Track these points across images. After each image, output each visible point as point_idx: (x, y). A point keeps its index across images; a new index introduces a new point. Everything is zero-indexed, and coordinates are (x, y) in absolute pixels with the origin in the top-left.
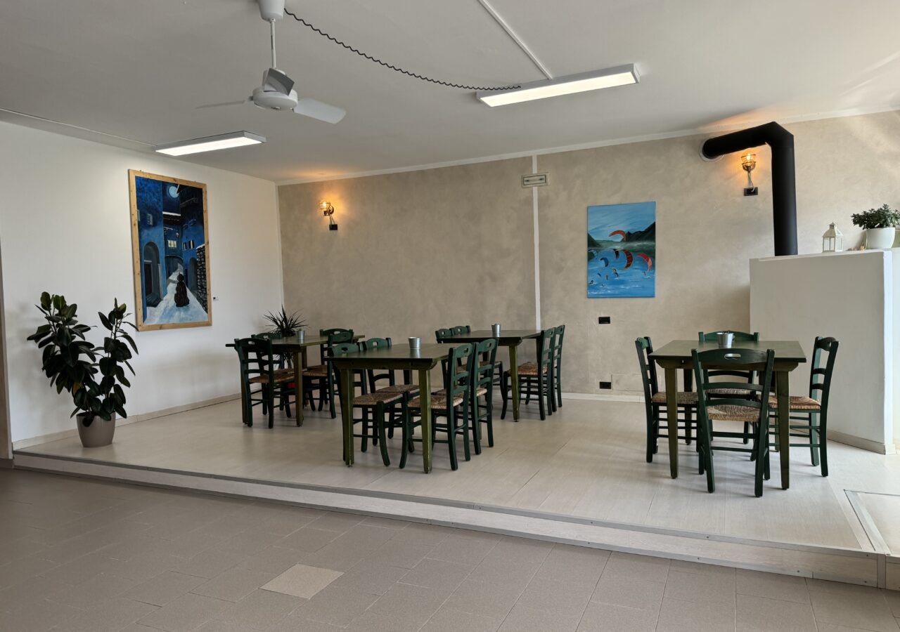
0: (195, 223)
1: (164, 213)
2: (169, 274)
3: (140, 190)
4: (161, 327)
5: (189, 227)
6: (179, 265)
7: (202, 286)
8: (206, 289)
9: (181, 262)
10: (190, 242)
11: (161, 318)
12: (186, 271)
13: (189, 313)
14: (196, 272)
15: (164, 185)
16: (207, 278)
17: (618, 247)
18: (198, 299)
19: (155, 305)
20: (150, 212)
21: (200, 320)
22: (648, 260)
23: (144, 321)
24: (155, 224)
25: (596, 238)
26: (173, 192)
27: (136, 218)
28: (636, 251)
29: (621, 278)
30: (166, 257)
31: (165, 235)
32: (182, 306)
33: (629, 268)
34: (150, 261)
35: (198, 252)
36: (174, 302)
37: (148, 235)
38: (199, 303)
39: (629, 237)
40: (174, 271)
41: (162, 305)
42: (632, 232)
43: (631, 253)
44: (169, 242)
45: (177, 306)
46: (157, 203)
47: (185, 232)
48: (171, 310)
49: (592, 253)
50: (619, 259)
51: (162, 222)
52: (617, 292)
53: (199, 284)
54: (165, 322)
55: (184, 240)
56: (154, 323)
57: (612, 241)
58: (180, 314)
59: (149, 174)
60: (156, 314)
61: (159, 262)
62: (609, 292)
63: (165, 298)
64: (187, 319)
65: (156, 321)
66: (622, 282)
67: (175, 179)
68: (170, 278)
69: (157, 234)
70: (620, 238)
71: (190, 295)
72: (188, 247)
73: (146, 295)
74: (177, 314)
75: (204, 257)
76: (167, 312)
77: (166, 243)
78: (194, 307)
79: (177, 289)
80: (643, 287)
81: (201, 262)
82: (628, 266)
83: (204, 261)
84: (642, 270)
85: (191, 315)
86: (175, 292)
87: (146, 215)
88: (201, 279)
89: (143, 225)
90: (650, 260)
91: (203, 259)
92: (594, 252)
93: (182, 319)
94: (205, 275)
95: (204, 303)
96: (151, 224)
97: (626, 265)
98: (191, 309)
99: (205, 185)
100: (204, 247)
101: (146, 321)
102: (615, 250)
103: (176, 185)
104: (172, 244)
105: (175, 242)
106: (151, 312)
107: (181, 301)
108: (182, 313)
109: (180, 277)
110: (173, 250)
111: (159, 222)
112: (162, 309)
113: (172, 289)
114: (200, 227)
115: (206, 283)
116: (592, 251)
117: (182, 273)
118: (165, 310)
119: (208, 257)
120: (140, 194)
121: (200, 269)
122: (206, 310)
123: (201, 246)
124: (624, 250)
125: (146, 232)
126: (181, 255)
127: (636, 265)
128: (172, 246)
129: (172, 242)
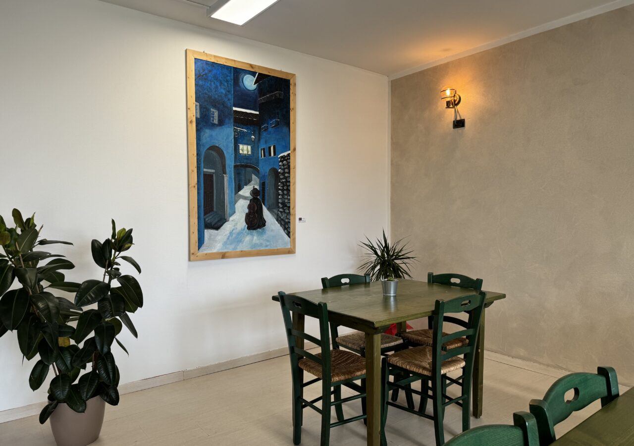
0: (277, 124)
1: (235, 109)
2: (239, 188)
3: (199, 77)
4: (223, 256)
5: (270, 129)
6: (254, 177)
7: (284, 204)
8: (289, 207)
9: (257, 172)
10: (270, 148)
11: (225, 244)
12: (263, 185)
13: (265, 237)
14: (276, 186)
15: (237, 73)
16: (292, 193)
18: (277, 220)
19: (217, 227)
20: (215, 107)
21: (280, 246)
23: (199, 249)
24: (221, 123)
26: (249, 83)
27: (194, 113)
30: (235, 167)
31: (235, 138)
32: (254, 229)
34: (213, 171)
35: (281, 161)
36: (244, 224)
37: (211, 136)
38: (279, 225)
40: (246, 185)
41: (227, 227)
44: (241, 146)
45: (249, 228)
46: (226, 95)
47: (264, 134)
48: (239, 234)
51: (232, 120)
53: (280, 201)
54: (230, 249)
55: (262, 145)
56: (215, 251)
58: (253, 239)
59: (215, 57)
60: (217, 239)
61: (225, 173)
63: (231, 219)
64: (261, 245)
65: (217, 248)
67: (251, 66)
68: (241, 193)
69: (224, 136)
71: (267, 214)
72: (267, 154)
73: (205, 214)
74: (248, 238)
75: (289, 167)
76: (234, 236)
77: (236, 149)
78: (272, 230)
79: (249, 207)
81: (283, 174)
83: (289, 173)
85: (268, 241)
86: (247, 211)
87: (208, 110)
88: (283, 195)
89: (203, 122)
91: (286, 170)
93: (255, 245)
94: (288, 190)
95: (286, 225)
96: (216, 122)
98: (267, 232)
99: (294, 75)
100: (289, 155)
101: (201, 249)
103: (253, 74)
104: (245, 149)
105: (249, 147)
106: (211, 235)
107: (255, 222)
108: (255, 238)
109: (255, 192)
110: (246, 157)
111: (227, 120)
112: (227, 233)
113: (242, 207)
114: (285, 129)
115: (289, 200)
117: (257, 187)
118: (231, 233)
119: (294, 168)
120: (201, 83)
121: (282, 183)
122: (288, 234)
123: (285, 154)
125: (207, 133)
126: (257, 163)
128: (245, 152)
129: (245, 147)
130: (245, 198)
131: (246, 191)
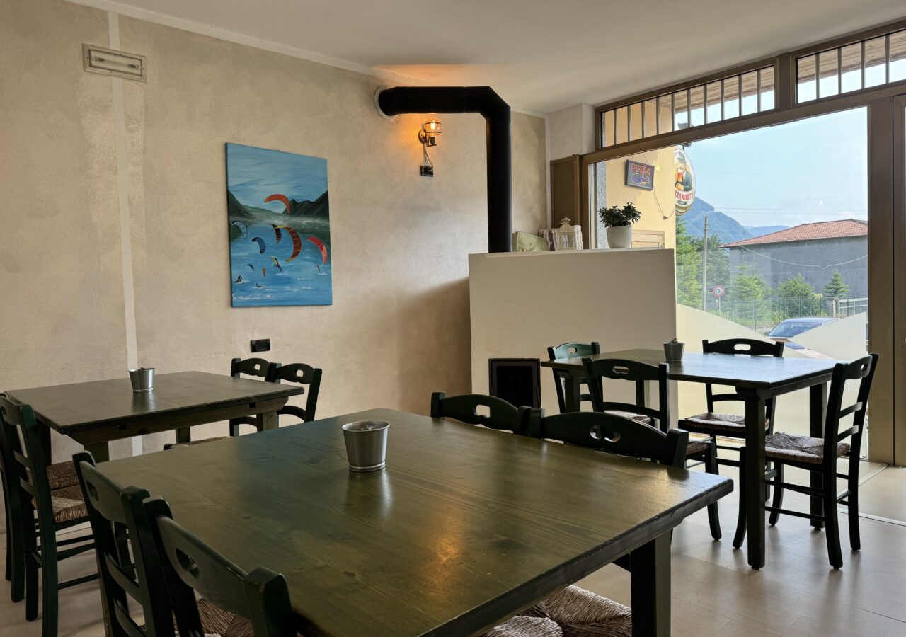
17: (280, 222)
22: (321, 248)
25: (242, 201)
28: (303, 232)
29: (286, 273)
33: (296, 259)
39: (296, 208)
42: (299, 201)
43: (299, 234)
49: (237, 227)
50: (280, 242)
52: (281, 297)
57: (269, 210)
62: (268, 296)
66: (288, 281)
70: (281, 207)
80: (317, 289)
82: (295, 255)
84: (315, 262)
90: (324, 248)
92: (242, 226)
97: (291, 253)
102: (274, 226)
116: (237, 223)
124: (288, 229)
127: (306, 253)
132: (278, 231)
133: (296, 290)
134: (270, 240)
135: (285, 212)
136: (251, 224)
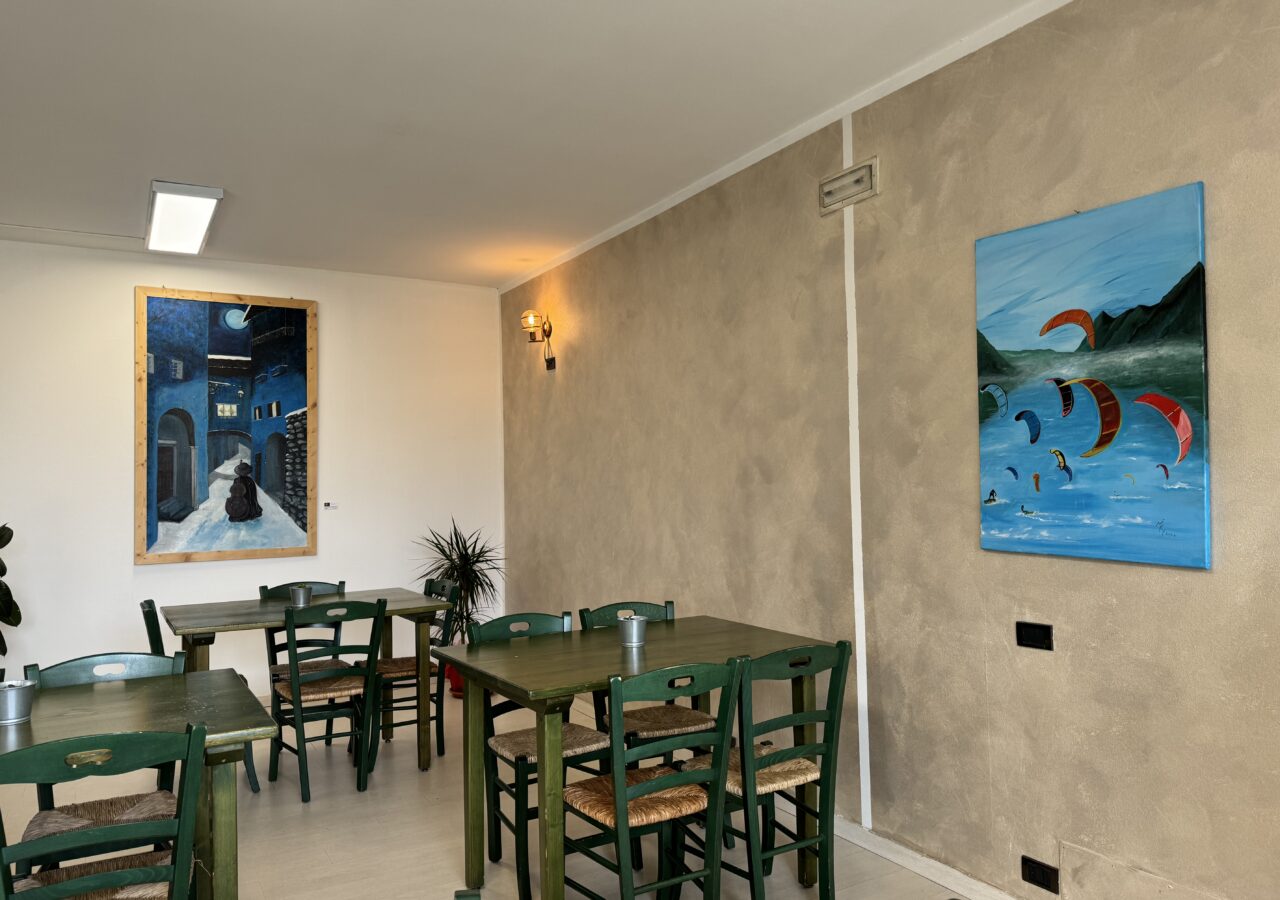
0: (283, 372)
1: (210, 357)
2: (217, 463)
3: (152, 320)
4: (187, 558)
5: (271, 380)
6: (241, 447)
7: (295, 485)
8: (306, 488)
9: (247, 440)
10: (270, 406)
11: (191, 541)
12: (257, 458)
13: (261, 531)
14: (282, 458)
15: (216, 309)
16: (309, 468)
18: (283, 507)
19: (178, 518)
20: (178, 357)
21: (288, 544)
22: (1176, 420)
23: (148, 549)
24: (188, 376)
26: (236, 320)
27: (144, 369)
30: (209, 434)
31: (209, 395)
32: (242, 520)
34: (174, 442)
35: (290, 423)
36: (225, 513)
37: (171, 396)
38: (286, 514)
39: (1108, 331)
40: (228, 458)
41: (195, 519)
44: (220, 407)
45: (232, 519)
46: (196, 340)
47: (260, 388)
48: (217, 526)
51: (206, 372)
53: (288, 479)
54: (199, 547)
55: (257, 401)
56: (175, 550)
59: (179, 291)
60: (179, 536)
61: (192, 443)
63: (201, 507)
64: (254, 542)
65: (180, 546)
67: (239, 297)
68: (219, 470)
69: (193, 396)
72: (265, 414)
73: (159, 500)
74: (230, 534)
75: (305, 431)
76: (206, 530)
77: (212, 409)
78: (274, 522)
79: (232, 490)
81: (294, 441)
82: (1104, 441)
83: (305, 438)
85: (265, 536)
86: (229, 495)
87: (168, 362)
88: (293, 471)
89: (158, 380)
90: (1184, 418)
91: (300, 435)
93: (244, 543)
94: (304, 465)
95: (300, 513)
96: (180, 376)
98: (264, 524)
99: (312, 303)
100: (304, 413)
101: (152, 549)
102: (1059, 382)
103: (243, 307)
104: (227, 410)
105: (234, 407)
106: (168, 530)
107: (243, 508)
108: (243, 533)
109: (242, 468)
110: (230, 421)
111: (197, 374)
112: (196, 526)
113: (219, 492)
114: (298, 378)
115: (305, 477)
118: (202, 526)
119: (316, 430)
120: (156, 327)
121: (293, 453)
122: (304, 527)
123: (299, 412)
124: (1089, 383)
125: (165, 394)
126: (248, 428)
128: (227, 414)
129: (227, 407)
130: (226, 477)
131: (229, 468)
132: (1067, 393)
133: (1105, 524)
134: (1050, 412)
135: (1084, 347)
136: (1013, 385)
